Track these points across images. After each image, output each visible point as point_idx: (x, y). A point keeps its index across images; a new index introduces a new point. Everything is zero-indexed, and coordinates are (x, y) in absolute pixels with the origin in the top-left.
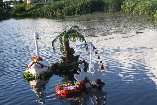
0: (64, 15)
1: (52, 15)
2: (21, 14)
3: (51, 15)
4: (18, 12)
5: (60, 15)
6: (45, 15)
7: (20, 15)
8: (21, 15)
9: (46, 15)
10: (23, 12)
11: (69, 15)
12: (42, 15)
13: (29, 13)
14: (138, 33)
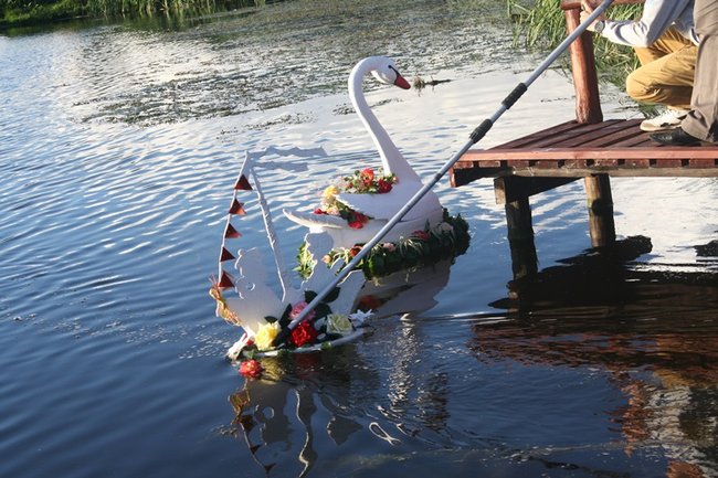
0: (206, 7)
1: (158, 9)
2: (23, 13)
3: (150, 13)
4: (13, 8)
5: (191, 8)
6: (126, 12)
7: (21, 17)
8: (27, 16)
9: (130, 12)
10: (33, 6)
11: (229, 10)
12: (112, 14)
13: (61, 8)
14: (424, 85)
